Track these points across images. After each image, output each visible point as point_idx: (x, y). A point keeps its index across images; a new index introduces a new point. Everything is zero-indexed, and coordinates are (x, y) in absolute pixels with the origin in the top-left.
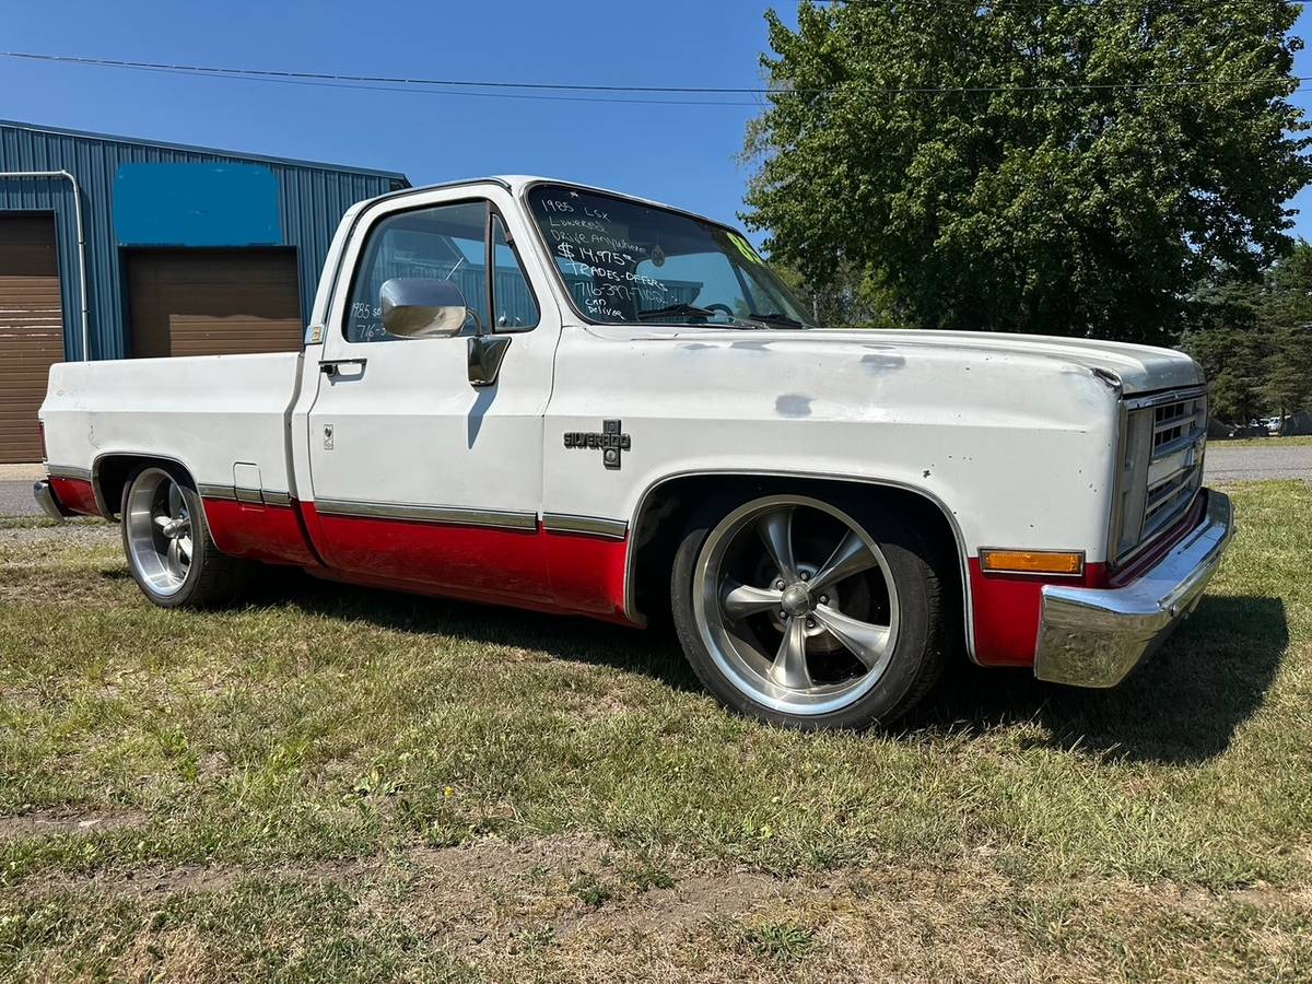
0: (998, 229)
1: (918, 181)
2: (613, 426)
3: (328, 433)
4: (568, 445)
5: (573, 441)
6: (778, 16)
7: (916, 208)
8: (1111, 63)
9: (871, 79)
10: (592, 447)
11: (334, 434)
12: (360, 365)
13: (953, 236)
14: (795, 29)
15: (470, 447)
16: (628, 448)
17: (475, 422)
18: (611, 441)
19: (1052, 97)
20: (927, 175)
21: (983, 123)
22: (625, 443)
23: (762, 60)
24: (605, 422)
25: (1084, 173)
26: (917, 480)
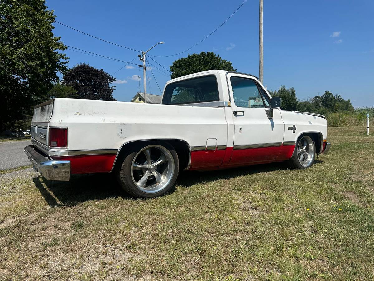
2: (294, 126)
3: (241, 129)
4: (288, 130)
5: (289, 128)
10: (291, 130)
11: (242, 129)
12: (242, 113)
16: (296, 129)
17: (273, 126)
18: (294, 128)
26: (320, 132)
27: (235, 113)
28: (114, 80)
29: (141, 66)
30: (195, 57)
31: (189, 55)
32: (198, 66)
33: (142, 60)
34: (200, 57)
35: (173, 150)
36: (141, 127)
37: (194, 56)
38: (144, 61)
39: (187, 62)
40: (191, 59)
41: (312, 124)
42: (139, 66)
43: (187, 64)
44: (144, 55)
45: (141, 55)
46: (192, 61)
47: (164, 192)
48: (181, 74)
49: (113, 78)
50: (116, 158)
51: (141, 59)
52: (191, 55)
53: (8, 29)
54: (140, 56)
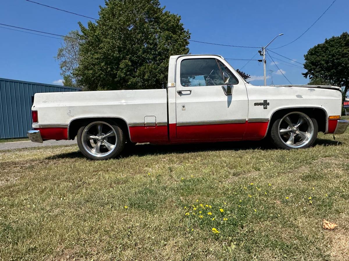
0: (141, 81)
1: (123, 69)
2: (265, 101)
3: (184, 107)
4: (255, 105)
5: (256, 104)
6: (82, 23)
7: (123, 75)
8: (162, 48)
9: (109, 43)
10: (261, 105)
11: (186, 107)
12: (189, 92)
13: (132, 82)
14: (87, 28)
15: (228, 107)
16: (269, 105)
17: (229, 102)
18: (265, 104)
19: (151, 53)
20: (125, 68)
21: (136, 57)
22: (268, 104)
23: (77, 34)
24: (264, 100)
25: (159, 71)
26: (321, 107)
27: (180, 93)
28: (248, 77)
29: (261, 61)
30: (334, 41)
31: (326, 39)
32: (337, 48)
33: (263, 55)
34: (340, 38)
35: (116, 125)
36: (85, 109)
37: (333, 39)
38: (264, 56)
39: (323, 47)
40: (329, 43)
41: (302, 97)
42: (258, 61)
43: (323, 49)
44: (264, 50)
45: (261, 50)
46: (329, 45)
47: (109, 157)
48: (316, 61)
49: (247, 75)
50: (68, 130)
51: (261, 55)
52: (328, 39)
53: (153, 51)
54: (260, 52)
